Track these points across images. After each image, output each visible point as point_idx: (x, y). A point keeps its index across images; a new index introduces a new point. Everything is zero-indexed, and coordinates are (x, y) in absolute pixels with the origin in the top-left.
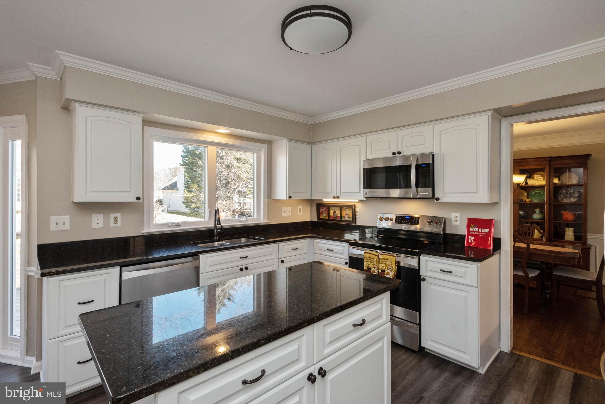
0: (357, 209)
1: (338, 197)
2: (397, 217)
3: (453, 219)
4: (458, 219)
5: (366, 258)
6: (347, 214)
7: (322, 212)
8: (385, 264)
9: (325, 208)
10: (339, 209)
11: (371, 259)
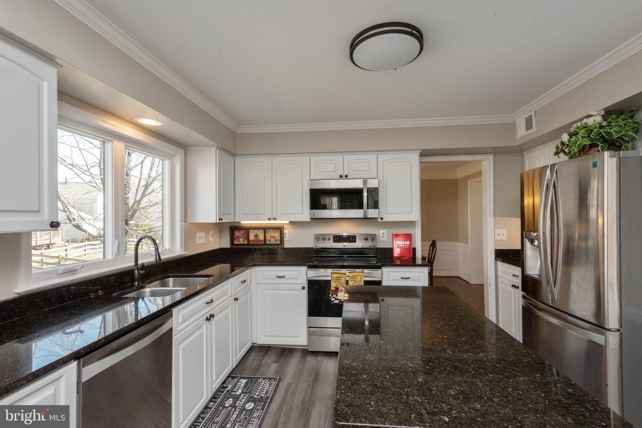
0: (286, 231)
1: (275, 219)
2: (334, 236)
3: (381, 235)
4: (385, 235)
5: (333, 278)
6: (273, 238)
7: (238, 237)
8: (355, 280)
9: (243, 232)
10: (262, 231)
11: (340, 279)
